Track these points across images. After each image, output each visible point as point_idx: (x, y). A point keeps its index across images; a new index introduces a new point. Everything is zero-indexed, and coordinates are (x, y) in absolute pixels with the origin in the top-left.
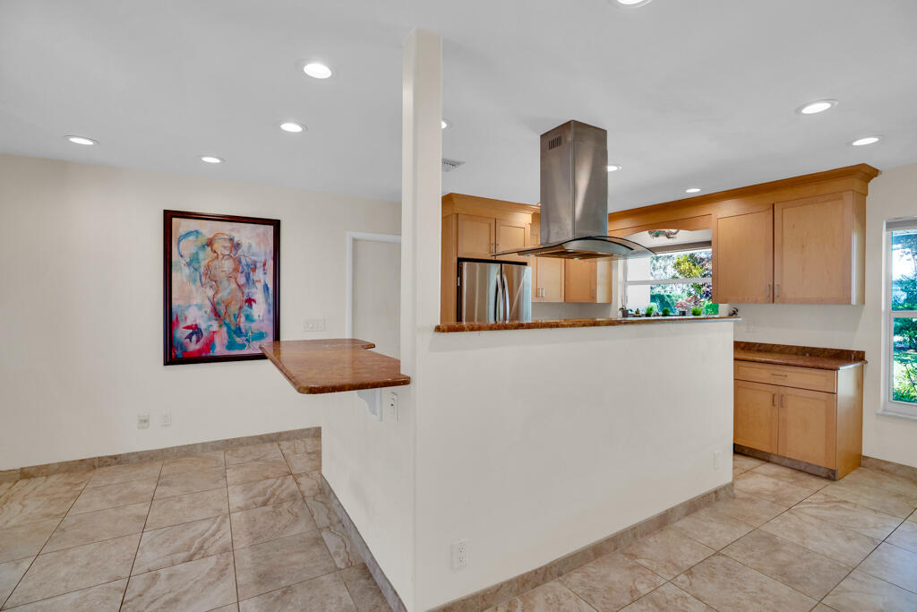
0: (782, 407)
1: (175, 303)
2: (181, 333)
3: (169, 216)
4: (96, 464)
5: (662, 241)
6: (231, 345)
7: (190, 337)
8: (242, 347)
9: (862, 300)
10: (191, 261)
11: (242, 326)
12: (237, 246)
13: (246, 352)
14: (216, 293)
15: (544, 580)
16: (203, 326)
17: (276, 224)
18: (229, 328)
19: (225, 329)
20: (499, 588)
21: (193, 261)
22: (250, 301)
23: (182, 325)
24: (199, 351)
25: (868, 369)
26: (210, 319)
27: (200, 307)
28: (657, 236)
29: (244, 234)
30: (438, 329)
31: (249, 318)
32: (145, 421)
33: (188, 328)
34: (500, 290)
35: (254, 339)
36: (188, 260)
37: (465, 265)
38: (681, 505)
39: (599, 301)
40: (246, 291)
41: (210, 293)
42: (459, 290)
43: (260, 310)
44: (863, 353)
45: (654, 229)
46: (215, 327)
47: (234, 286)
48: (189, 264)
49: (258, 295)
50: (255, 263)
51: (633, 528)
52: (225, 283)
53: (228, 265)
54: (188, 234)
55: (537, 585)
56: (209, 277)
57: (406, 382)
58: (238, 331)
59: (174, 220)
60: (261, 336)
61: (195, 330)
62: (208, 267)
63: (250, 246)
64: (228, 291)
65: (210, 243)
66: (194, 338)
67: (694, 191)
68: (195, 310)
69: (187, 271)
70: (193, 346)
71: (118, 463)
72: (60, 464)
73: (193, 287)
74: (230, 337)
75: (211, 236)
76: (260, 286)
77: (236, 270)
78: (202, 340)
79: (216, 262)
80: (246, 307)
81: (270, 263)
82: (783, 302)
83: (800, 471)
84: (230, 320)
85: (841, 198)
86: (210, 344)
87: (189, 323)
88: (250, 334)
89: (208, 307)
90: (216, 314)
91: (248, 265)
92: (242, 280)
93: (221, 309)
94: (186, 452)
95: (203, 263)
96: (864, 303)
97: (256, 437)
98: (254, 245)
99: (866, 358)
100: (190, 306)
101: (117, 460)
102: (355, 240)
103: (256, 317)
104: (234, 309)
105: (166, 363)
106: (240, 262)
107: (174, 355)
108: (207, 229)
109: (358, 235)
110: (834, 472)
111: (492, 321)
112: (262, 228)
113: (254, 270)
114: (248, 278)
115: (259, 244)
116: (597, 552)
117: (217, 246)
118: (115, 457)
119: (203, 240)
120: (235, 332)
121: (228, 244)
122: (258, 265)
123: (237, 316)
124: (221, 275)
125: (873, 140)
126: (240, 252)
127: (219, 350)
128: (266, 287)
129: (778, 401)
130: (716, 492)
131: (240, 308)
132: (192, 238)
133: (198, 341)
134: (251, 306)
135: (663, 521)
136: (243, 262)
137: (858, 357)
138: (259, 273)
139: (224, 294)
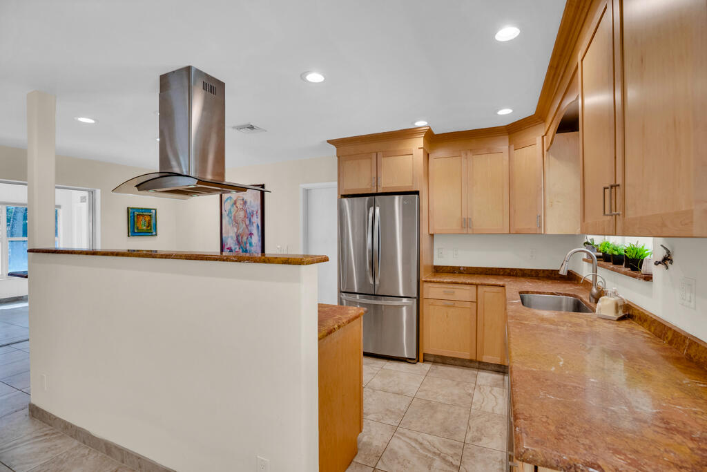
1: (224, 236)
10: (229, 213)
11: (248, 248)
12: (245, 203)
14: (238, 230)
16: (233, 248)
17: (263, 187)
18: (243, 250)
19: (241, 250)
22: (251, 234)
23: (226, 247)
29: (248, 195)
31: (251, 244)
33: (228, 249)
40: (249, 228)
41: (236, 230)
43: (256, 239)
47: (244, 225)
48: (228, 215)
49: (255, 231)
50: (253, 212)
52: (241, 224)
53: (242, 214)
54: (227, 199)
56: (236, 222)
61: (231, 250)
62: (235, 216)
63: (251, 202)
64: (242, 229)
65: (235, 203)
68: (230, 239)
69: (227, 219)
75: (235, 199)
76: (255, 225)
77: (245, 217)
79: (238, 213)
80: (249, 238)
81: (259, 211)
84: (243, 245)
87: (228, 246)
89: (235, 238)
90: (238, 242)
92: (248, 222)
93: (240, 239)
95: (233, 214)
100: (229, 237)
103: (254, 244)
104: (245, 238)
106: (246, 211)
109: (307, 186)
113: (252, 216)
114: (250, 221)
115: (255, 201)
117: (238, 204)
121: (242, 202)
122: (255, 213)
123: (246, 243)
124: (240, 220)
126: (246, 206)
128: (258, 226)
131: (247, 238)
132: (229, 201)
134: (251, 237)
136: (248, 212)
138: (255, 216)
139: (240, 231)
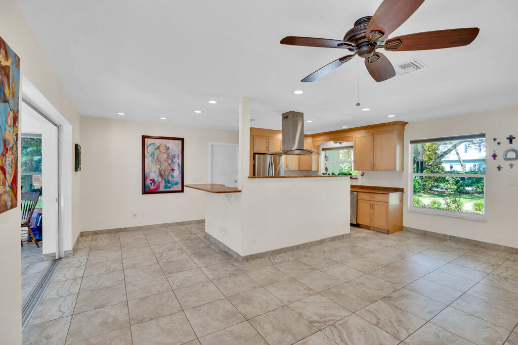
0: (373, 208)
1: (146, 171)
2: (148, 182)
3: (144, 138)
4: (119, 231)
5: (338, 145)
6: (166, 187)
7: (151, 183)
8: (170, 188)
9: (402, 169)
10: (152, 154)
11: (170, 179)
12: (168, 149)
13: (171, 190)
14: (161, 167)
15: (280, 253)
16: (156, 180)
17: (182, 140)
18: (165, 180)
19: (164, 181)
20: (266, 253)
21: (152, 155)
22: (173, 170)
23: (149, 179)
24: (155, 189)
25: (405, 194)
26: (158, 177)
27: (155, 172)
28: (336, 143)
29: (171, 144)
30: (249, 177)
31: (172, 176)
32: (135, 215)
33: (151, 180)
34: (271, 166)
35: (175, 185)
36: (151, 154)
37: (257, 155)
38: (329, 238)
39: (313, 170)
40: (171, 166)
41: (158, 167)
42: (254, 166)
43: (177, 173)
44: (403, 189)
45: (336, 140)
46: (160, 180)
47: (167, 164)
48: (151, 156)
49: (176, 168)
50: (175, 155)
51: (310, 243)
52: (164, 163)
53: (165, 156)
54: (151, 144)
55: (277, 254)
56: (158, 161)
57: (240, 191)
58: (168, 182)
59: (146, 139)
60: (177, 183)
61: (153, 181)
62: (158, 157)
63: (173, 149)
64: (165, 166)
65: (158, 148)
66: (153, 184)
67: (345, 127)
68: (153, 174)
69: (150, 158)
70: (152, 187)
71: (126, 231)
72: (107, 230)
73: (152, 165)
74: (165, 184)
75: (159, 145)
76: (176, 164)
77: (168, 158)
78: (156, 185)
79: (160, 155)
80: (171, 172)
81: (180, 155)
82: (377, 170)
83: (379, 232)
84: (166, 177)
85: (393, 132)
86: (158, 187)
87: (151, 178)
88: (173, 183)
89: (158, 173)
90: (161, 175)
91: (172, 156)
92: (170, 162)
93: (163, 173)
94: (150, 228)
95: (156, 155)
96: (403, 170)
97: (174, 223)
98: (174, 148)
99: (404, 191)
100: (151, 172)
101: (125, 230)
102: (212, 146)
103: (175, 176)
104: (167, 173)
105: (143, 194)
106: (169, 155)
107: (146, 191)
108: (158, 142)
109: (213, 143)
110: (389, 231)
111: (268, 175)
112: (177, 141)
113: (174, 158)
114: (172, 161)
115: (176, 148)
116: (298, 247)
117: (161, 149)
118: (125, 229)
119: (156, 147)
120: (167, 182)
121: (165, 148)
123: (168, 176)
124: (162, 160)
125: (394, 116)
126: (169, 151)
127: (162, 189)
128: (179, 164)
129: (372, 207)
130: (343, 235)
131: (170, 173)
132: (152, 146)
133: (154, 185)
134: (173, 172)
135: (322, 242)
137: (401, 190)
138: (176, 159)
139: (163, 167)
